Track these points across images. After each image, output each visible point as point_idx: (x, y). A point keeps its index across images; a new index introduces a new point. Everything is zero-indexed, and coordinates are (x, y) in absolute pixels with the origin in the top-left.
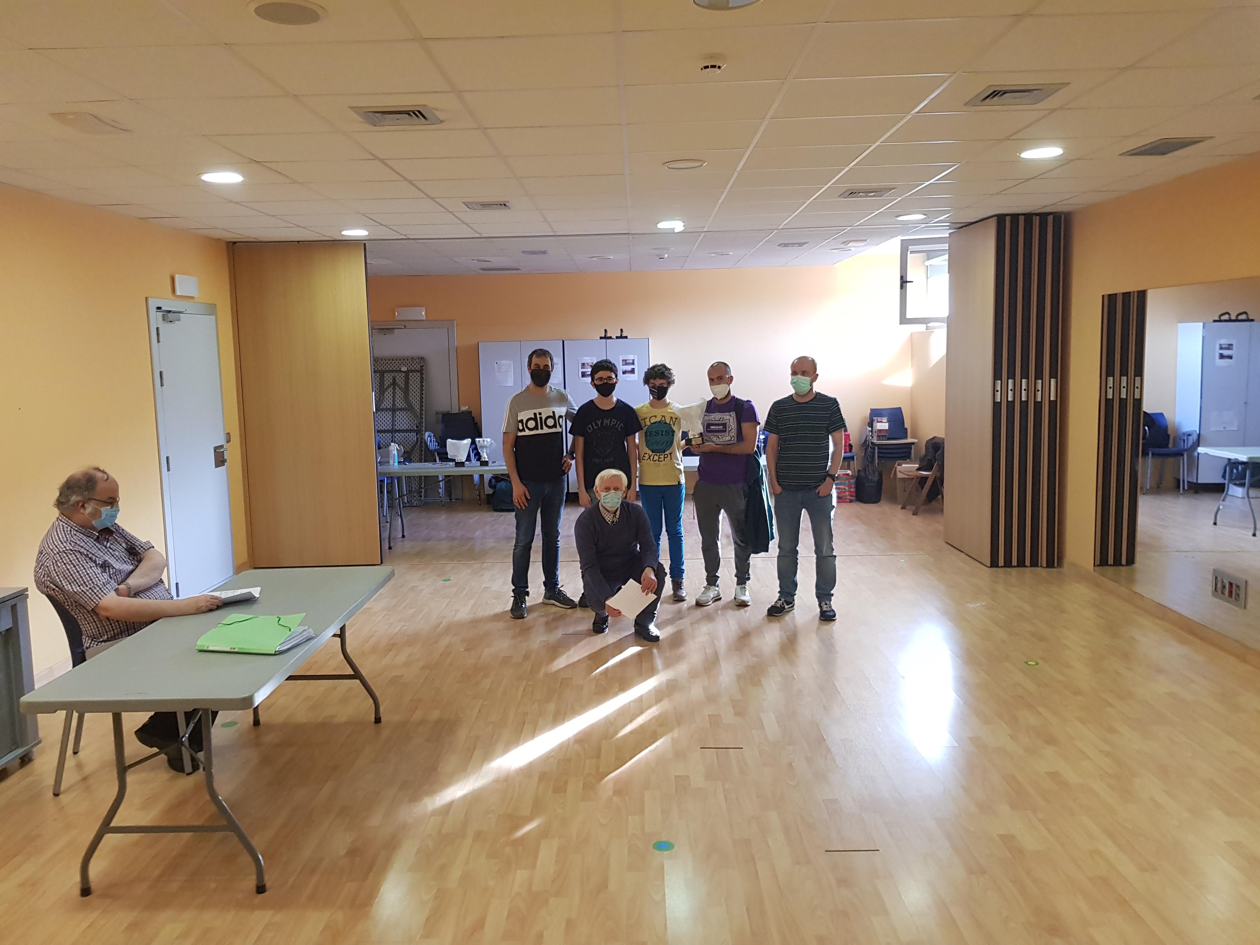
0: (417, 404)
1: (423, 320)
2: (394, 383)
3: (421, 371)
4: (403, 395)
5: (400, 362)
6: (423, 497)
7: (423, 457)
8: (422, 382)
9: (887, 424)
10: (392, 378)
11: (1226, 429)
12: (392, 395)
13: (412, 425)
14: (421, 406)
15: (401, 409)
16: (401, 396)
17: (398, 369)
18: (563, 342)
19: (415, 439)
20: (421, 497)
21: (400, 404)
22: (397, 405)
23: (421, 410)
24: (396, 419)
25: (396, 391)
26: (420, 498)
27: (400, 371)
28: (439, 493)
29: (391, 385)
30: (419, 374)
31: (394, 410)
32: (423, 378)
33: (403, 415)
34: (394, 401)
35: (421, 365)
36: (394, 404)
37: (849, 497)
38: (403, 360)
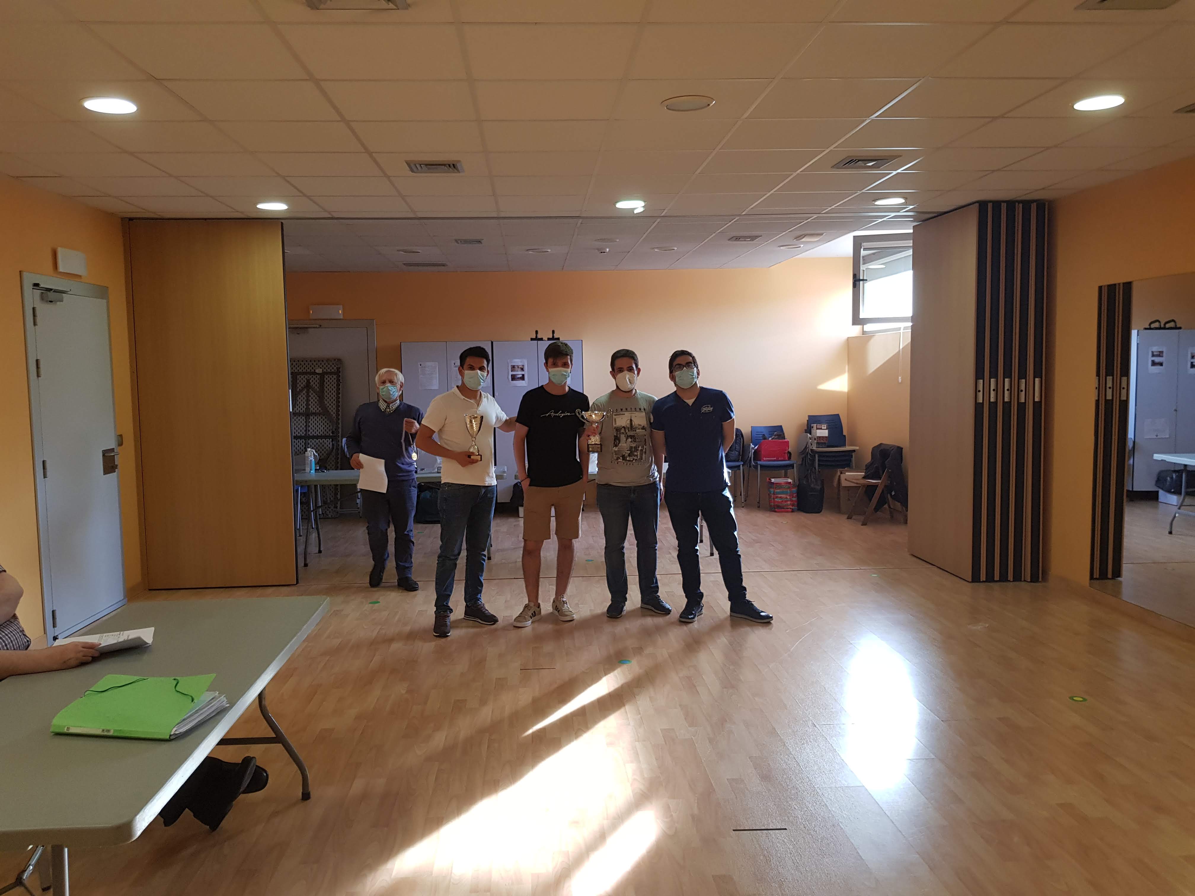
0: (333, 409)
1: (340, 319)
2: (308, 386)
3: (338, 373)
4: (318, 398)
5: (315, 364)
6: (339, 507)
7: (339, 465)
8: (338, 385)
9: (827, 431)
10: (306, 381)
11: (1158, 437)
12: (306, 398)
13: (327, 430)
14: (338, 411)
15: (315, 414)
16: (316, 400)
17: (313, 371)
18: (492, 343)
19: (331, 446)
20: (337, 508)
21: (314, 407)
22: (312, 409)
23: (338, 415)
24: (310, 424)
25: (310, 394)
26: (335, 509)
27: (315, 373)
28: (357, 504)
29: (304, 388)
30: (335, 377)
31: (307, 415)
32: (339, 380)
33: (318, 420)
34: (307, 405)
35: (339, 366)
36: (307, 408)
37: (791, 507)
38: (319, 361)
